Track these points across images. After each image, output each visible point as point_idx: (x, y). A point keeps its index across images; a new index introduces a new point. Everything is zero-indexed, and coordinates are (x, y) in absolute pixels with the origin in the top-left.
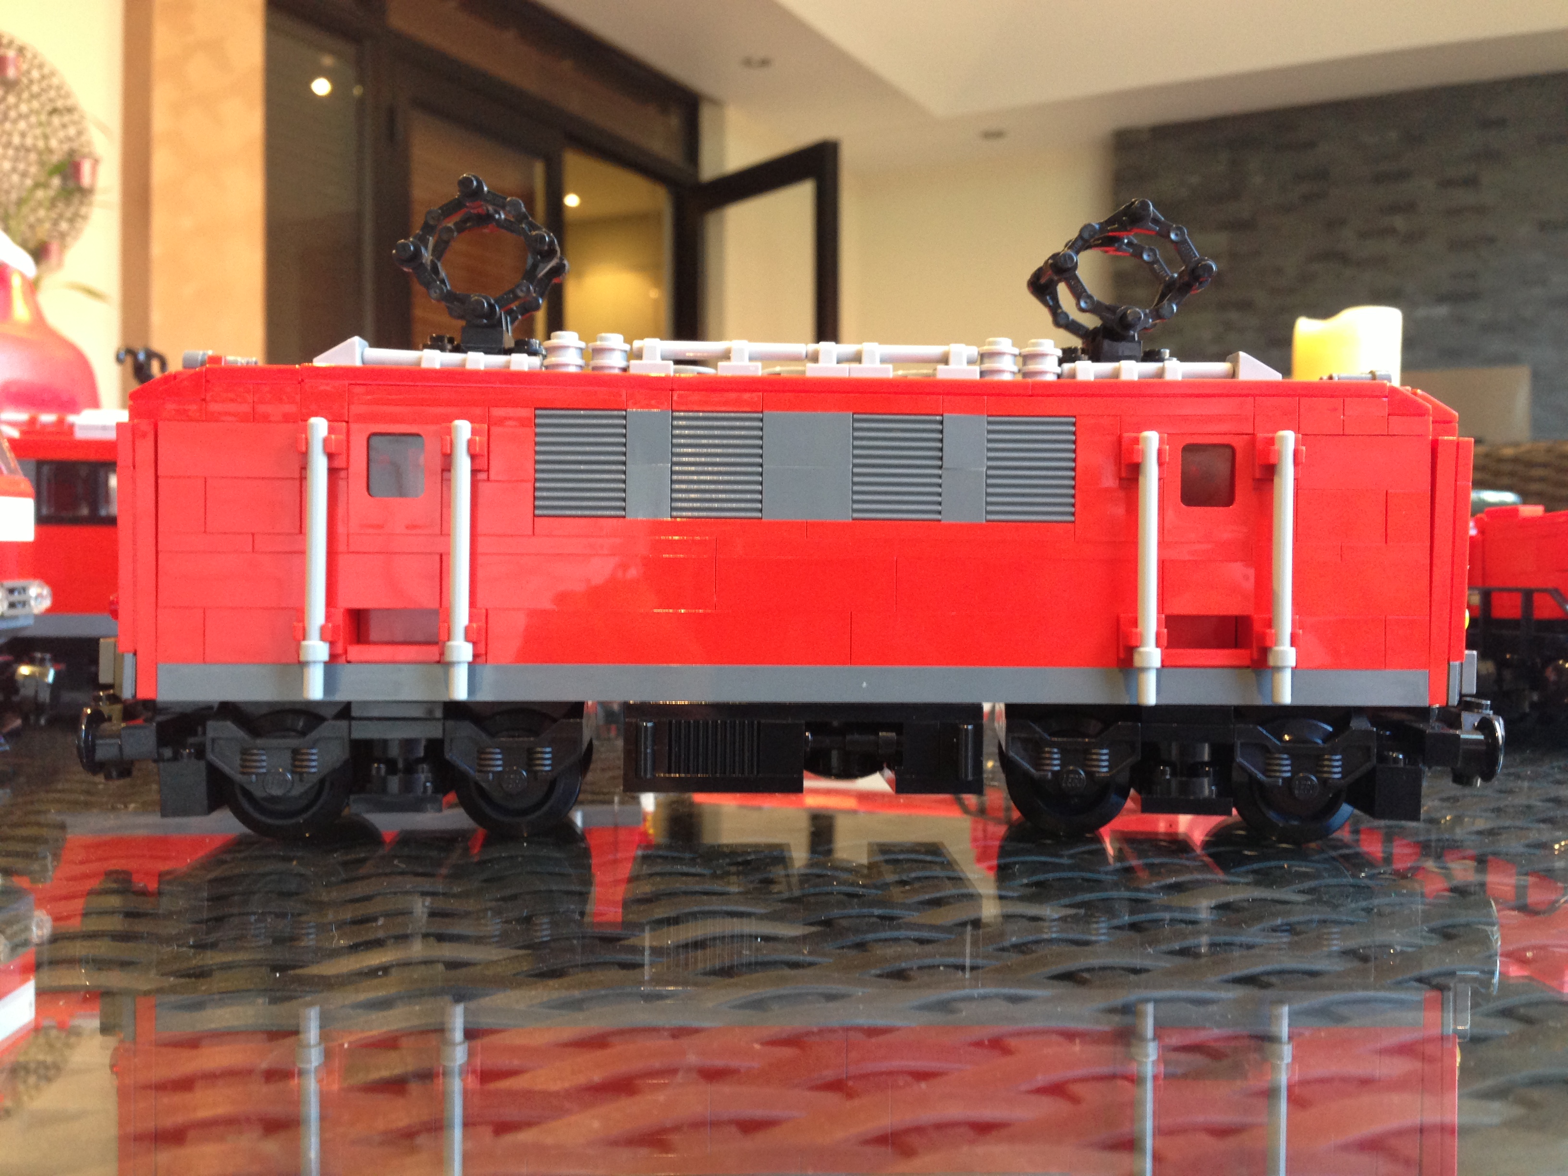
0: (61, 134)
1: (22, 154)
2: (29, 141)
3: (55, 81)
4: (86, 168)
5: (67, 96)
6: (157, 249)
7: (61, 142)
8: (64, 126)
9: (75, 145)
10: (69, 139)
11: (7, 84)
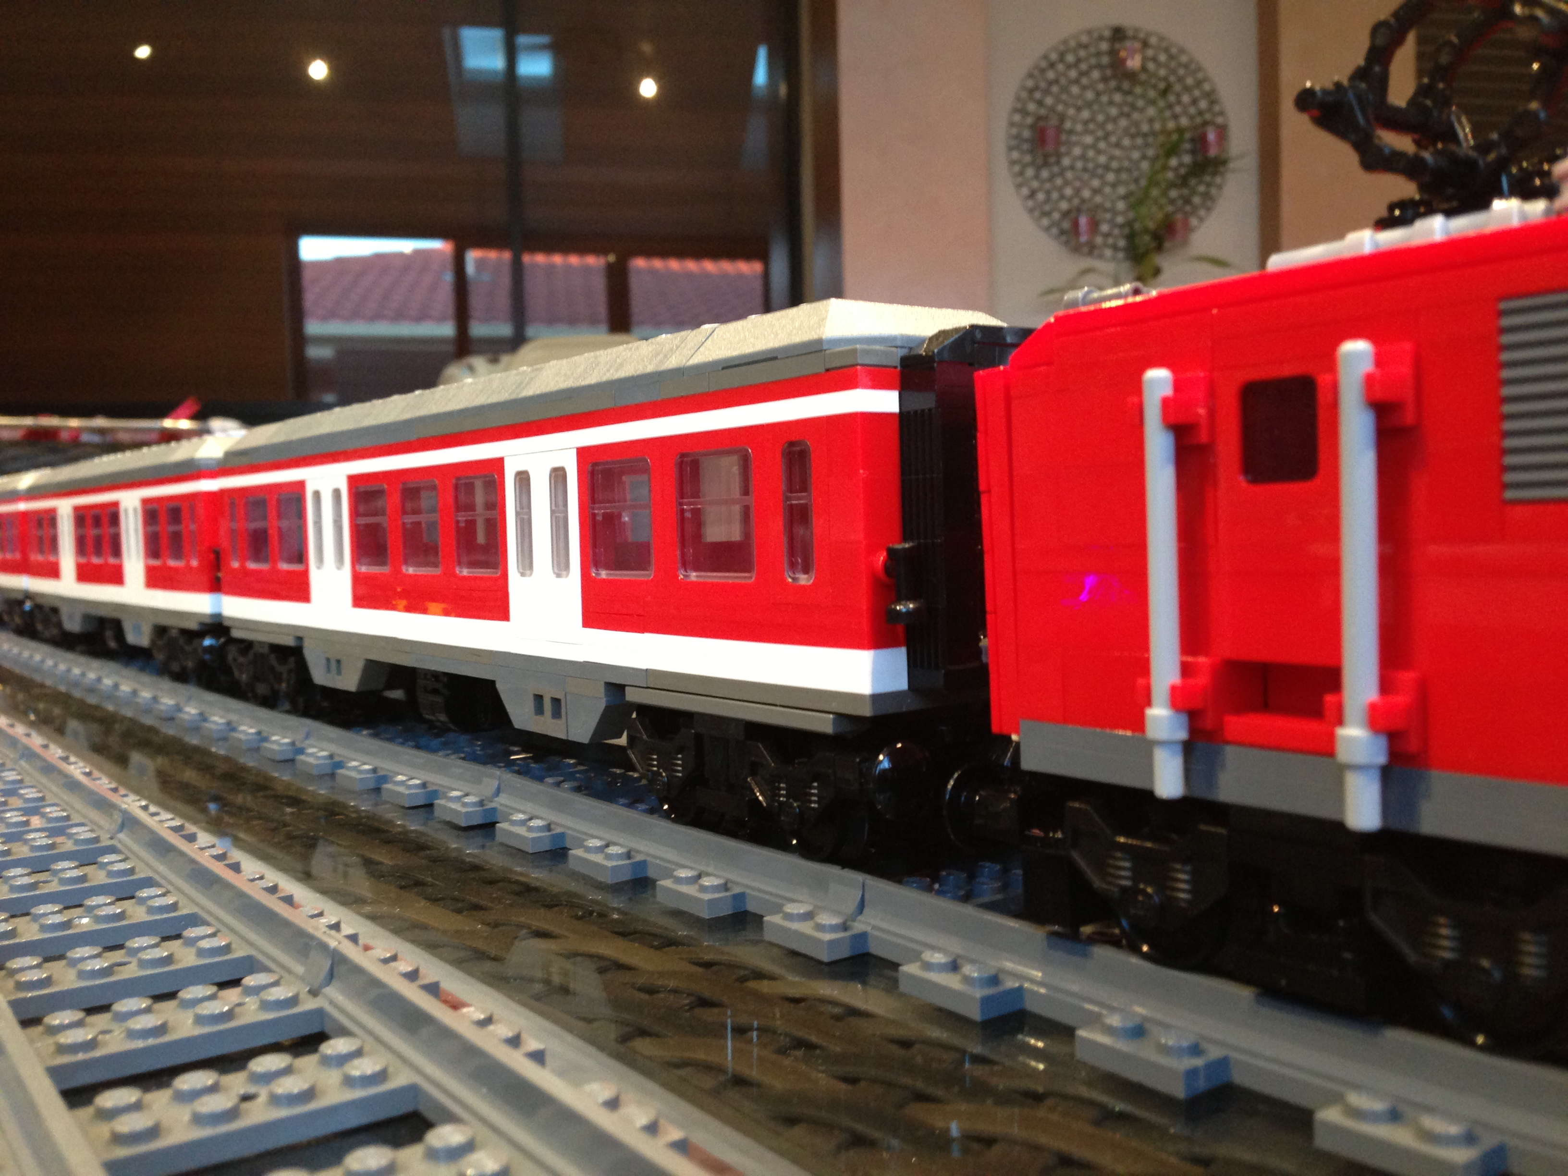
0: (1192, 110)
1: (1150, 140)
2: (1157, 126)
3: (1184, 59)
4: (1214, 139)
5: (1199, 69)
7: (1192, 118)
8: (1194, 102)
9: (1208, 116)
10: (1201, 113)
11: (1132, 76)
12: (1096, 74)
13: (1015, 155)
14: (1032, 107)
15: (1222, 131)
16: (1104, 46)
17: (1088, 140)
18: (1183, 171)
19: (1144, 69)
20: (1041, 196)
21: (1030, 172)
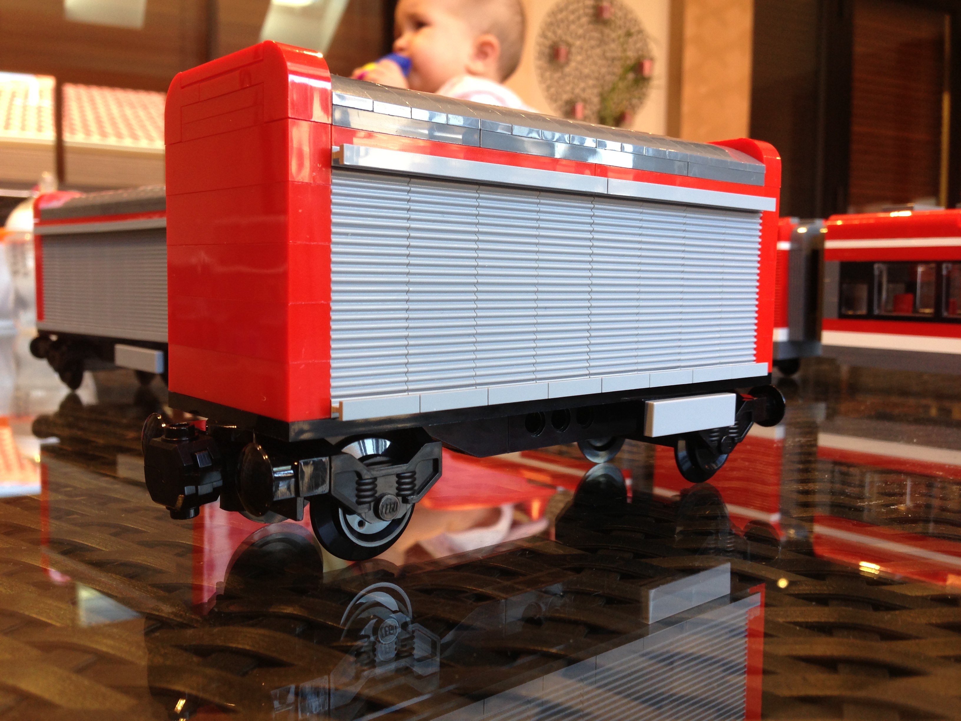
2: (616, 55)
3: (632, 16)
4: (647, 65)
5: (638, 23)
6: (686, 108)
8: (635, 43)
9: (641, 52)
10: (638, 50)
11: (606, 23)
12: (584, 20)
13: (540, 63)
14: (550, 34)
15: (652, 61)
17: (579, 58)
20: (553, 90)
21: (548, 74)
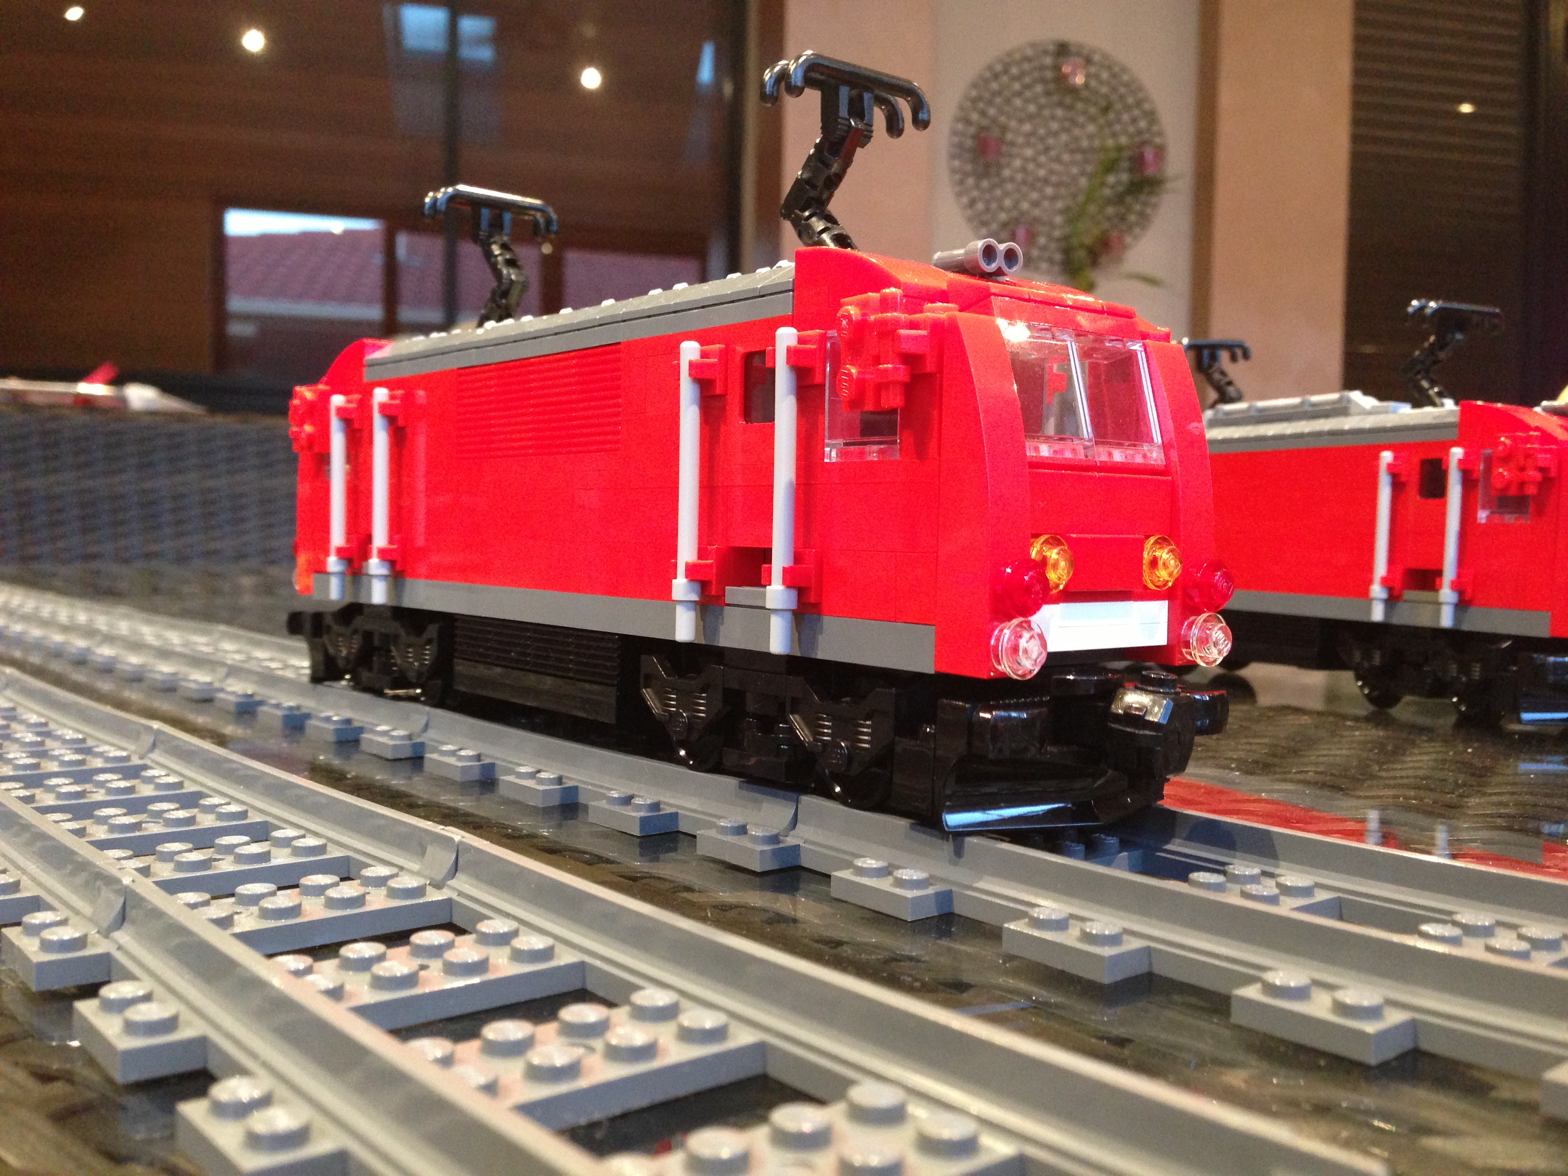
0: (1131, 129)
1: (1090, 156)
2: (1097, 143)
3: (1126, 78)
4: (1151, 159)
5: (1140, 89)
7: (1131, 136)
8: (1134, 121)
9: (1146, 136)
10: (1140, 132)
11: (1074, 91)
12: (1039, 88)
13: (957, 163)
14: (975, 116)
15: (1160, 152)
16: (1048, 61)
17: (1029, 152)
18: (1120, 189)
19: (1086, 85)
20: (980, 206)
21: (971, 181)
